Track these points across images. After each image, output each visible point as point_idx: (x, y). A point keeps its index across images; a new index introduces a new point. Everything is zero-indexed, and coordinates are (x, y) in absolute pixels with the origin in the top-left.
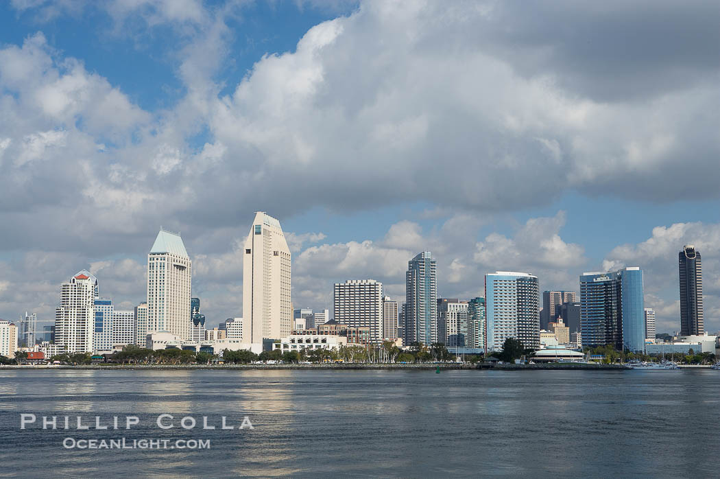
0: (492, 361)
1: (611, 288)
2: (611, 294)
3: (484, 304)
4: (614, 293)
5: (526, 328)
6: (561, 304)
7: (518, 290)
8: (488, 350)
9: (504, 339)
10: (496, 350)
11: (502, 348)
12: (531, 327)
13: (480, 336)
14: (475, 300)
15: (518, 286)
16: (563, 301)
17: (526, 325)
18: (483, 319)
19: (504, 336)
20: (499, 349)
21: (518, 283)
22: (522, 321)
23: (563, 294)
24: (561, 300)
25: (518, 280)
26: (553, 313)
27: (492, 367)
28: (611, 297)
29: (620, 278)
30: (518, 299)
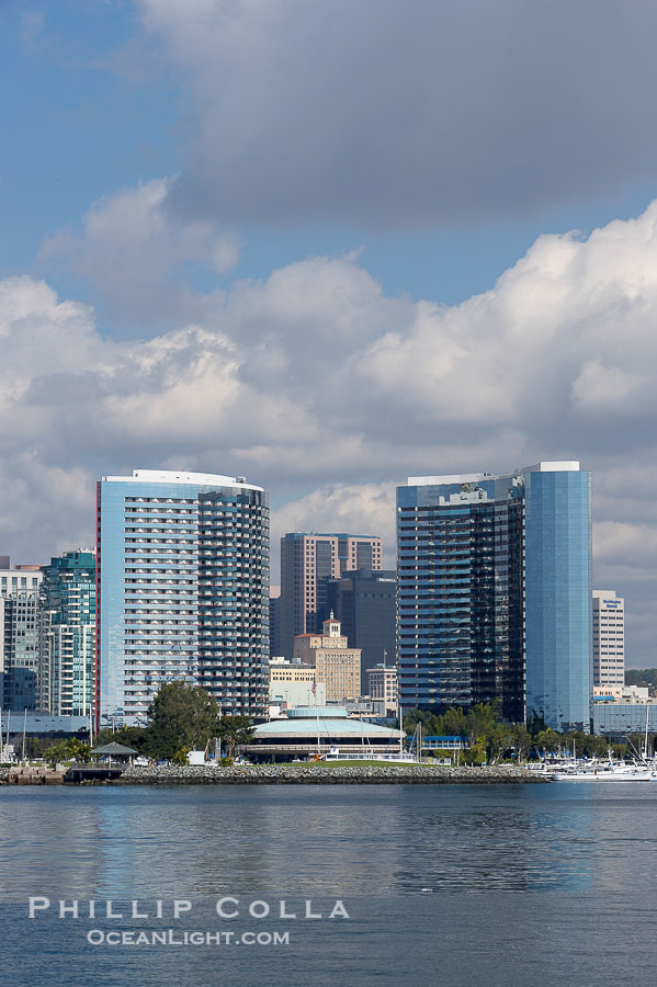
0: (115, 757)
1: (493, 525)
2: (493, 544)
3: (95, 574)
4: (501, 543)
5: (224, 650)
6: (337, 574)
7: (202, 528)
8: (103, 721)
9: (155, 686)
10: (129, 722)
11: (149, 713)
12: (241, 650)
13: (78, 676)
14: (64, 561)
15: (202, 518)
16: (343, 565)
17: (225, 640)
18: (88, 620)
19: (155, 676)
20: (138, 720)
21: (202, 509)
22: (215, 629)
23: (343, 544)
24: (337, 563)
25: (202, 498)
26: (310, 604)
27: (116, 775)
28: (492, 554)
29: (520, 493)
30: (203, 559)
